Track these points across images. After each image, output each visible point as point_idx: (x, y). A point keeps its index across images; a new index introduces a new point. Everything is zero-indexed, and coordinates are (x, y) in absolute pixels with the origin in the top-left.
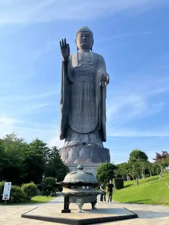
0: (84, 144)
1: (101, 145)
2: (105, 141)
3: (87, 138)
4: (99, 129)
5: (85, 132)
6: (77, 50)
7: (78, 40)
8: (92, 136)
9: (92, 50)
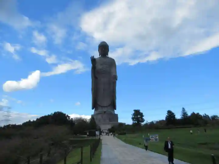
0: (105, 112)
1: (114, 112)
2: (116, 109)
5: (105, 106)
6: (100, 56)
7: (100, 51)
8: (108, 107)
9: (108, 56)
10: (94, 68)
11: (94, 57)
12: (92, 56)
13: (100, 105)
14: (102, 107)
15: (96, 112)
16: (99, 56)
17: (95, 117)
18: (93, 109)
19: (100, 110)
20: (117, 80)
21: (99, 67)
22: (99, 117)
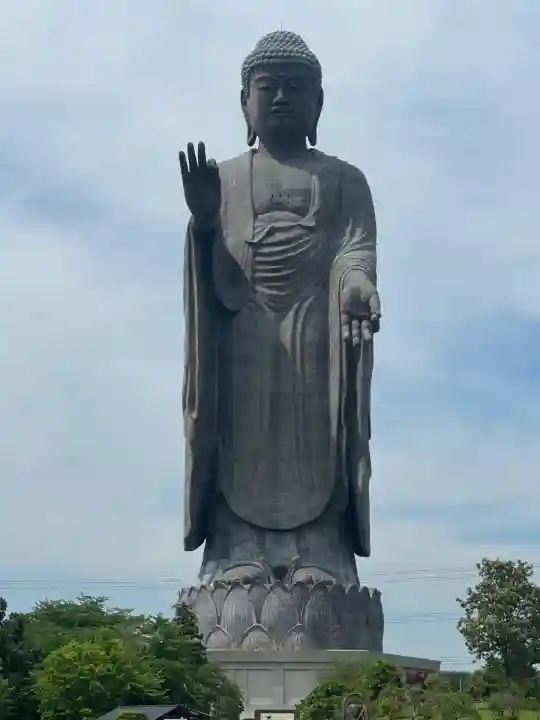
0: (281, 571)
1: (351, 570)
2: (365, 553)
3: (293, 547)
4: (341, 507)
5: (285, 525)
6: (251, 143)
7: (253, 101)
8: (311, 539)
9: (313, 142)
10: (205, 237)
11: (202, 147)
12: (190, 147)
13: (241, 510)
14: (261, 531)
15: (211, 565)
16: (249, 148)
17: (203, 613)
18: (190, 544)
20: (375, 327)
21: (238, 232)
22: (234, 606)
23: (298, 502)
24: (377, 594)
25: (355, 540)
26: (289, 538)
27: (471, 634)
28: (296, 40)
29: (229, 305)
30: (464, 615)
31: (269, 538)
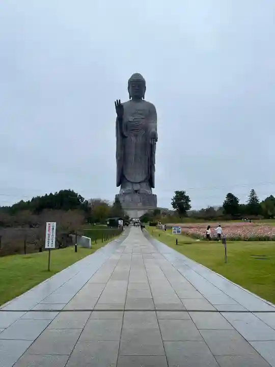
0: (136, 191)
1: (151, 191)
2: (154, 187)
3: (139, 186)
5: (137, 182)
6: (130, 98)
7: (130, 89)
8: (142, 184)
9: (144, 98)
10: (120, 120)
11: (120, 101)
12: (117, 100)
13: (128, 179)
14: (132, 183)
15: (122, 190)
16: (129, 100)
17: (121, 199)
18: (118, 185)
19: (129, 188)
20: (157, 141)
21: (129, 118)
22: (127, 198)
23: (140, 176)
24: (156, 196)
25: (152, 185)
26: (138, 184)
27: (174, 205)
28: (141, 77)
29: (126, 136)
30: (172, 201)
31: (134, 184)
